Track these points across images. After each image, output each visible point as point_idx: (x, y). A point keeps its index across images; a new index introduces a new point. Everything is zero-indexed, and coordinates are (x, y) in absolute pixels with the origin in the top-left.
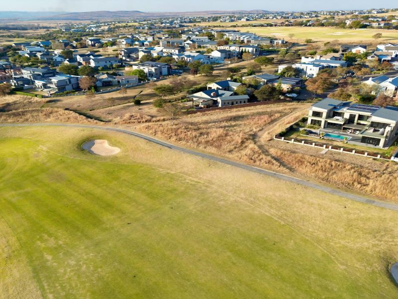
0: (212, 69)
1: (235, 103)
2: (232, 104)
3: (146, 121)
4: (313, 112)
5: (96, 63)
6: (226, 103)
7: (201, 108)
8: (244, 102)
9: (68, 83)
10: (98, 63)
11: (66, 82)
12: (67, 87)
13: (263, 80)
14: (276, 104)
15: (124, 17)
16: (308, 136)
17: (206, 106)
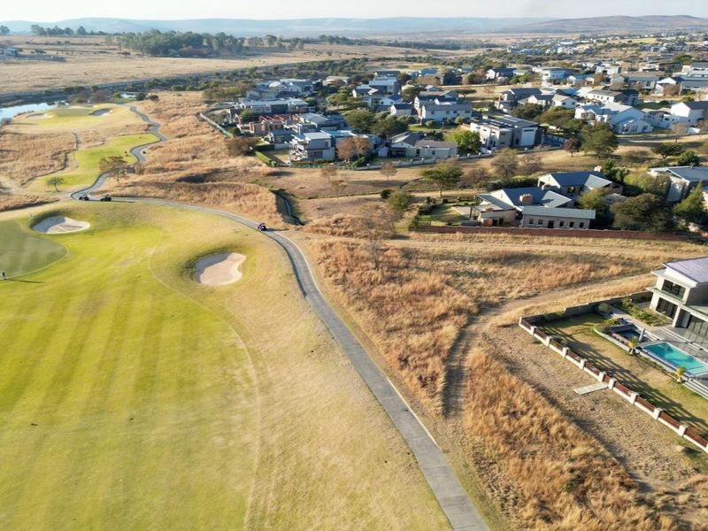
0: (614, 142)
1: (557, 224)
2: (551, 225)
3: (345, 234)
4: (666, 281)
5: (430, 112)
6: (536, 222)
7: (479, 224)
8: (581, 225)
9: (330, 145)
10: (433, 113)
11: (327, 144)
12: (324, 151)
13: (684, 180)
14: (653, 243)
15: (653, 26)
16: (607, 336)
17: (491, 221)
